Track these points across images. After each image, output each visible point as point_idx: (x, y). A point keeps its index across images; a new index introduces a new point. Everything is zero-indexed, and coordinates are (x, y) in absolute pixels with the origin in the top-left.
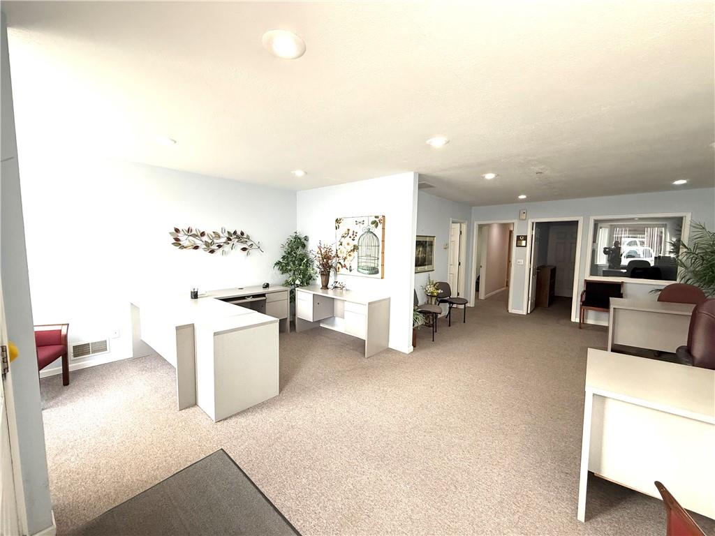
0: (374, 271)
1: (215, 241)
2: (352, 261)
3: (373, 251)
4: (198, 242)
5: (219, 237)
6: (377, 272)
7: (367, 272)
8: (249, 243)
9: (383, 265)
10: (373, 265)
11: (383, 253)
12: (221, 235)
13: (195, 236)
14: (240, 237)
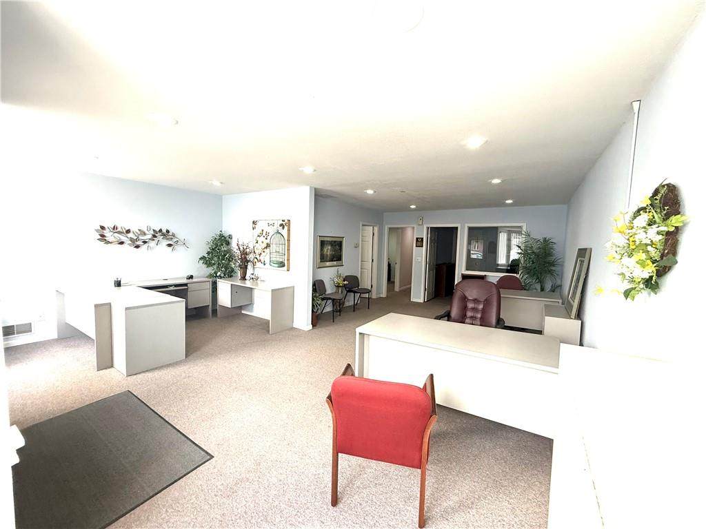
0: (282, 265)
1: (140, 237)
2: (265, 257)
3: (280, 249)
4: (123, 238)
5: (145, 234)
6: (284, 266)
7: (277, 265)
8: (175, 240)
9: (288, 260)
10: (281, 260)
11: (289, 250)
12: (147, 232)
13: (120, 233)
14: (166, 234)
